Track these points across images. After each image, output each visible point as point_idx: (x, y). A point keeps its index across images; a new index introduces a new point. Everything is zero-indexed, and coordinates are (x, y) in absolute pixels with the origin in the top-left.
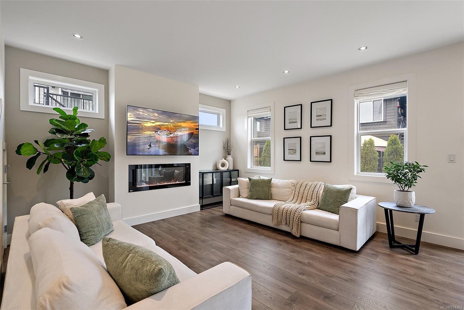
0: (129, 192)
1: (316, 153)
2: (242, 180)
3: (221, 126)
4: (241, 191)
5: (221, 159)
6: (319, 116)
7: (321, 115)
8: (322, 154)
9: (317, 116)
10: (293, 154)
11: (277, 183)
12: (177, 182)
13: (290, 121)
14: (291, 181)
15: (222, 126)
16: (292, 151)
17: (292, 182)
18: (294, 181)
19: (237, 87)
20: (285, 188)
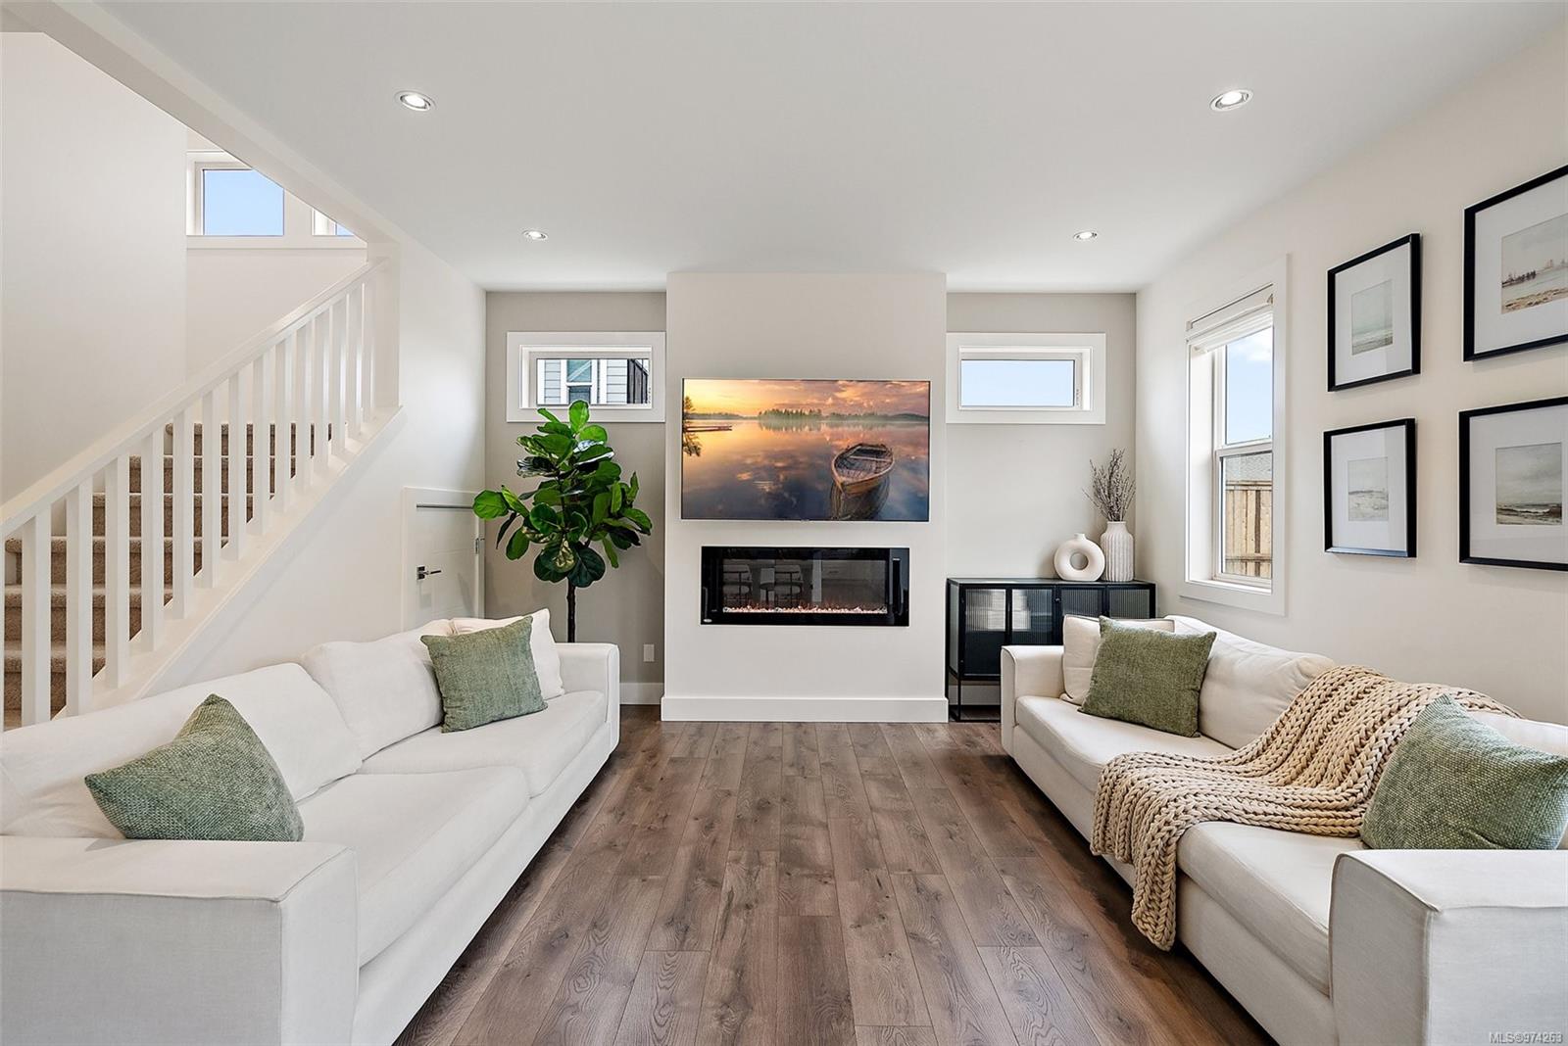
0: (703, 623)
1: (1501, 511)
2: (1078, 624)
3: (1086, 406)
4: (1069, 671)
5: (1072, 539)
6: (1521, 279)
7: (1533, 275)
8: (1536, 516)
9: (1509, 283)
10: (1372, 518)
11: (1232, 663)
12: (858, 610)
13: (1356, 341)
14: (1299, 657)
15: (1092, 407)
16: (1365, 500)
17: (1305, 666)
18: (1313, 660)
19: (1086, 236)
20: (1258, 688)
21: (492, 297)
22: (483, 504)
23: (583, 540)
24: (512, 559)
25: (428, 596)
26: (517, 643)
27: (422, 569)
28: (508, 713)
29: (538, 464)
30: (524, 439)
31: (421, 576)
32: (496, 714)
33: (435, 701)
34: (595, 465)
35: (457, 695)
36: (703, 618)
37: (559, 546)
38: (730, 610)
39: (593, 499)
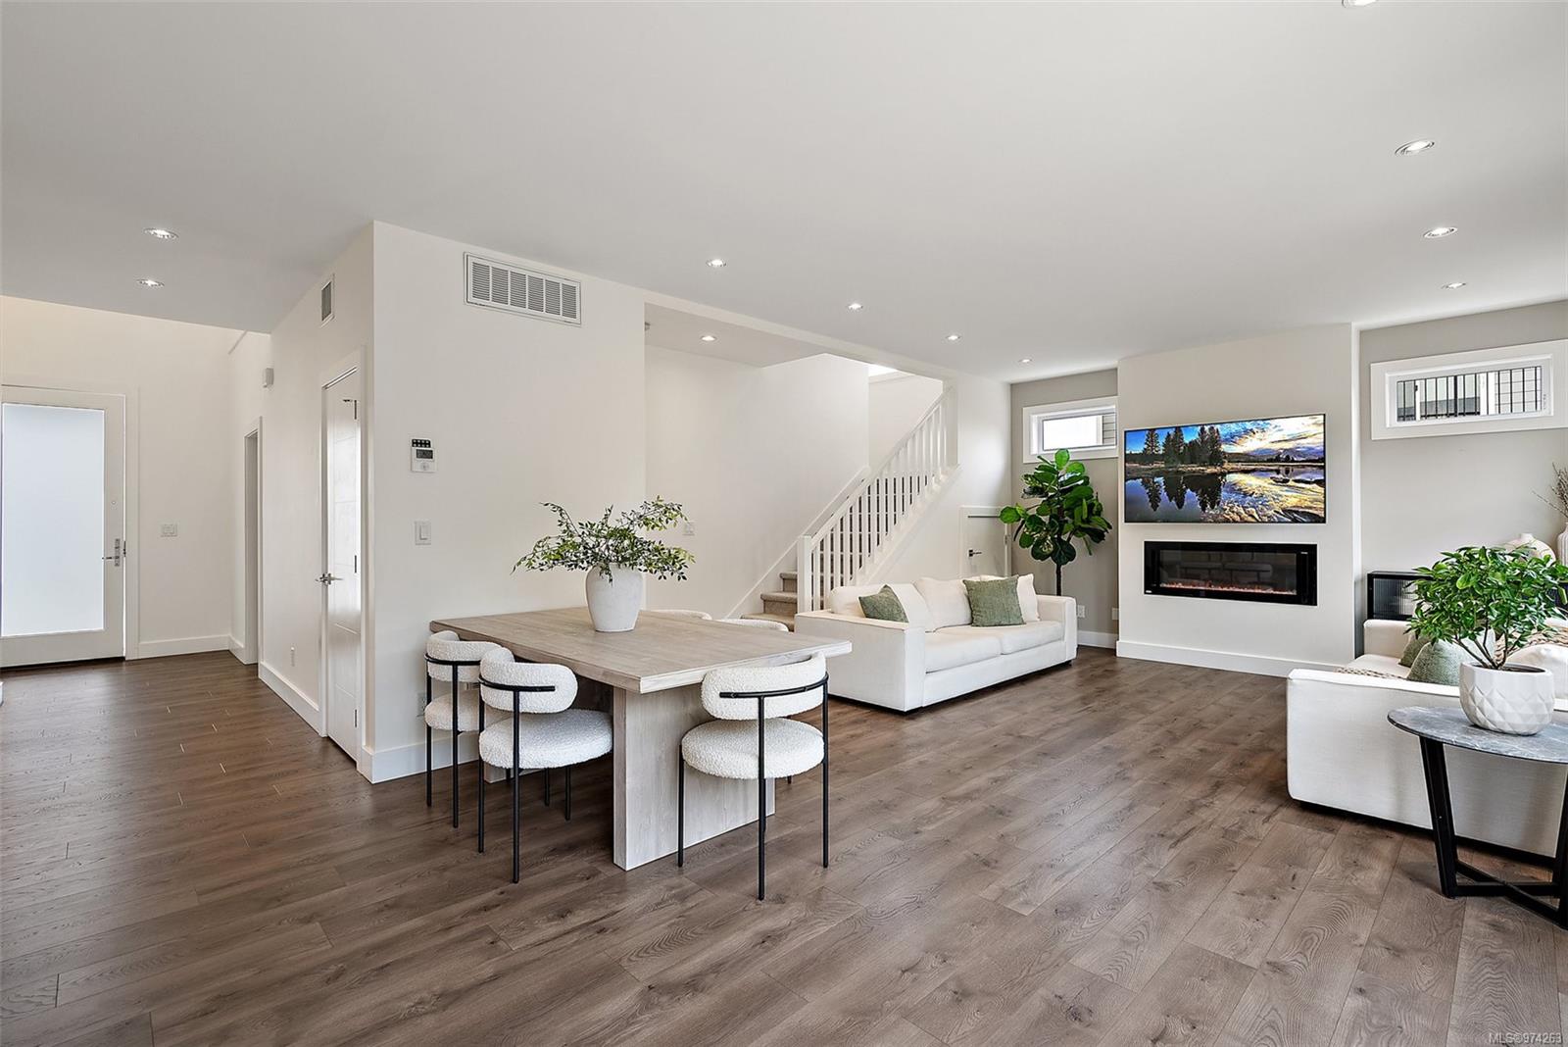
0: (1145, 593)
5: (1516, 538)
21: (1014, 387)
22: (1006, 514)
23: (1064, 538)
24: (1024, 547)
25: (975, 567)
26: (1010, 589)
27: (971, 551)
28: (1002, 623)
29: (1036, 491)
30: (1026, 476)
31: (971, 555)
32: (997, 621)
33: (969, 611)
34: (1071, 489)
35: (977, 609)
36: (1146, 589)
37: (1045, 539)
38: (1165, 585)
39: (1073, 509)
